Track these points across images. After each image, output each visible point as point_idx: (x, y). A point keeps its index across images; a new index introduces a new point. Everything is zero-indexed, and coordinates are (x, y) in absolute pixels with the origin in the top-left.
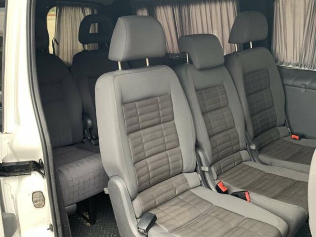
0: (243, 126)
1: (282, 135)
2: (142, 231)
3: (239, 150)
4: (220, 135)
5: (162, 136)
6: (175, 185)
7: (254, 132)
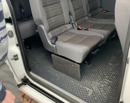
0: (86, 6)
1: (99, 11)
2: (53, 43)
3: (84, 16)
4: (78, 10)
5: (56, 9)
6: (62, 29)
7: (90, 10)
